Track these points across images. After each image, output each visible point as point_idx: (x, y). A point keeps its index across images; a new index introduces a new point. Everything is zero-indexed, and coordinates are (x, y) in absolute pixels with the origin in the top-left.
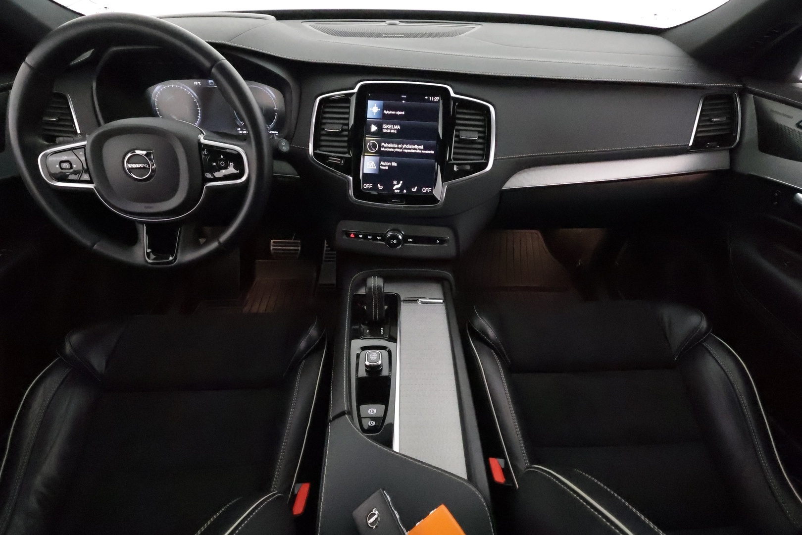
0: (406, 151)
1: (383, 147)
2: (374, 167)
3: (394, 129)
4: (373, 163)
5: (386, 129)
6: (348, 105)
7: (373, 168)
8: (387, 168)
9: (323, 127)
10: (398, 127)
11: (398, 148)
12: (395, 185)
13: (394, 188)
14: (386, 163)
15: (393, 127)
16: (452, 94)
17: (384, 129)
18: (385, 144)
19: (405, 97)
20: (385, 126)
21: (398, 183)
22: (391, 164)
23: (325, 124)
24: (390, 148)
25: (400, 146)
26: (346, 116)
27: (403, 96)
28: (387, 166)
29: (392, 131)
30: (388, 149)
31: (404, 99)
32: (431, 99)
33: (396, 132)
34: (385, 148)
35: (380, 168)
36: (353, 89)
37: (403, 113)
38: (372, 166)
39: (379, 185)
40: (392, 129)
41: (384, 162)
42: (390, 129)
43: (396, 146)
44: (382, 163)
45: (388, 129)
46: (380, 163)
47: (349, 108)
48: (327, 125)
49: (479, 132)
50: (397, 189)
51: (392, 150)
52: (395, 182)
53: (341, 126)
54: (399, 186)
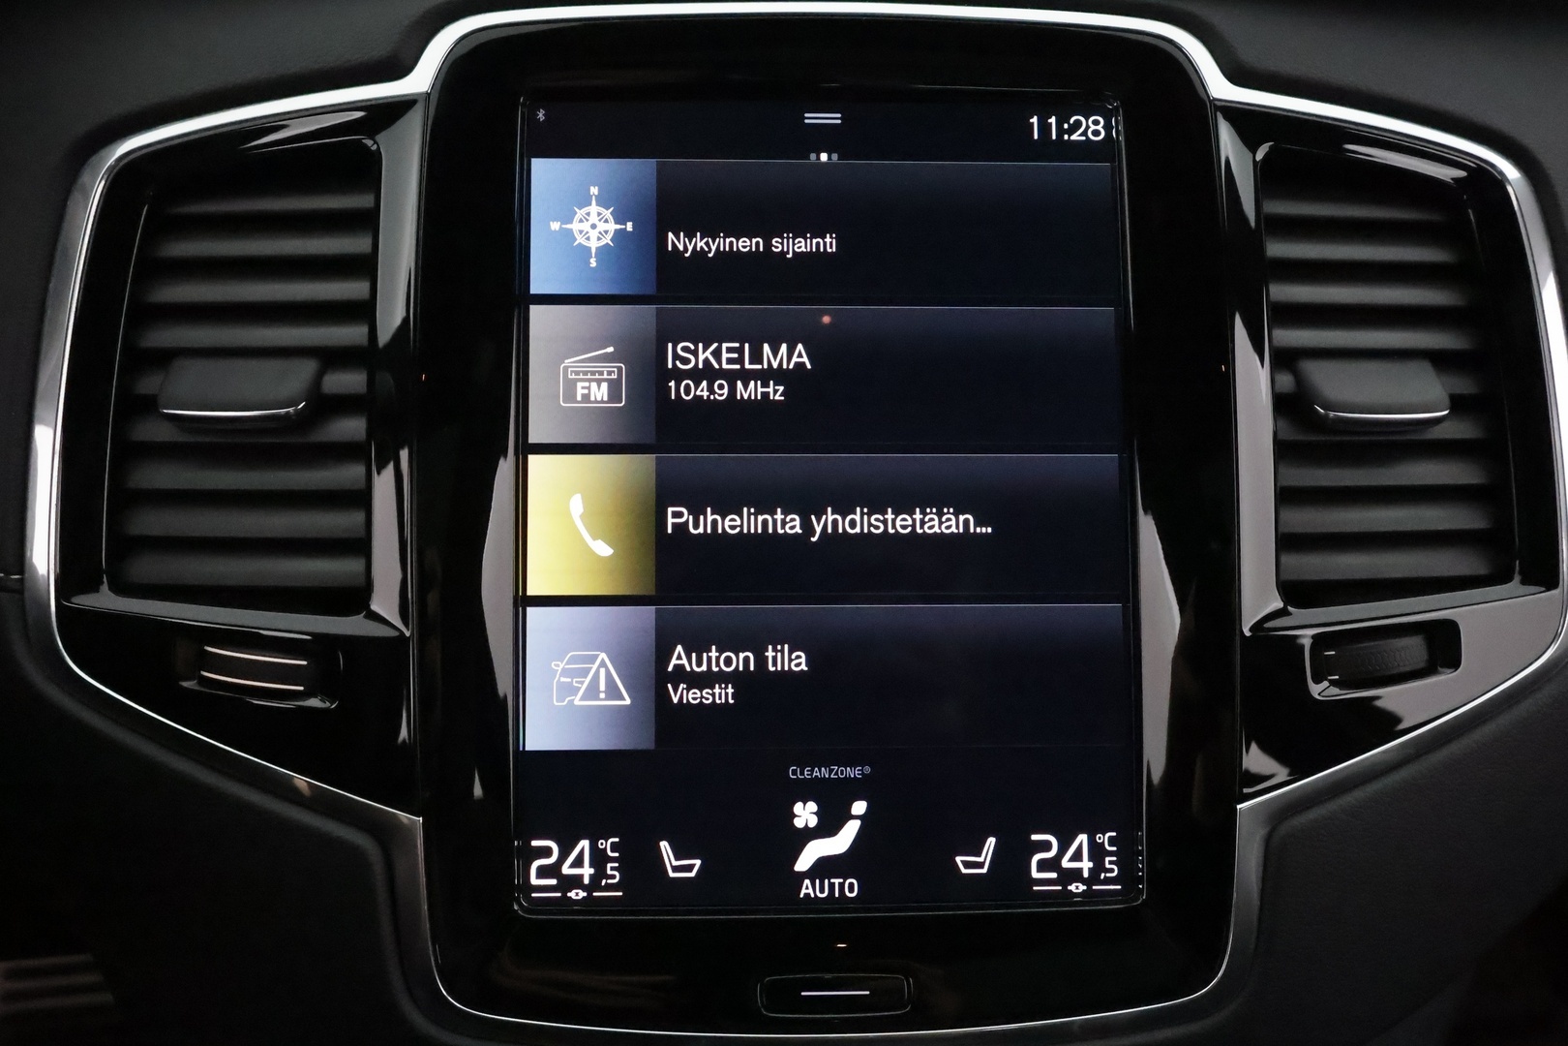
2: (613, 692)
3: (765, 376)
4: (603, 667)
5: (696, 375)
6: (361, 201)
7: (603, 702)
8: (723, 694)
9: (148, 384)
12: (808, 835)
13: (803, 863)
14: (715, 659)
15: (756, 357)
16: (1219, 87)
17: (680, 375)
18: (697, 512)
19: (833, 118)
20: (689, 353)
21: (828, 826)
22: (761, 661)
23: (165, 358)
26: (352, 289)
27: (812, 118)
28: (722, 678)
29: (753, 393)
31: (823, 138)
32: (1045, 128)
33: (776, 392)
35: (662, 697)
36: (399, 69)
37: (829, 243)
38: (592, 692)
39: (665, 846)
40: (746, 376)
41: (696, 647)
42: (731, 377)
44: (679, 658)
45: (708, 373)
46: (663, 653)
47: (368, 221)
48: (188, 376)
49: (1440, 360)
50: (825, 868)
52: (805, 814)
53: (308, 368)
54: (840, 842)
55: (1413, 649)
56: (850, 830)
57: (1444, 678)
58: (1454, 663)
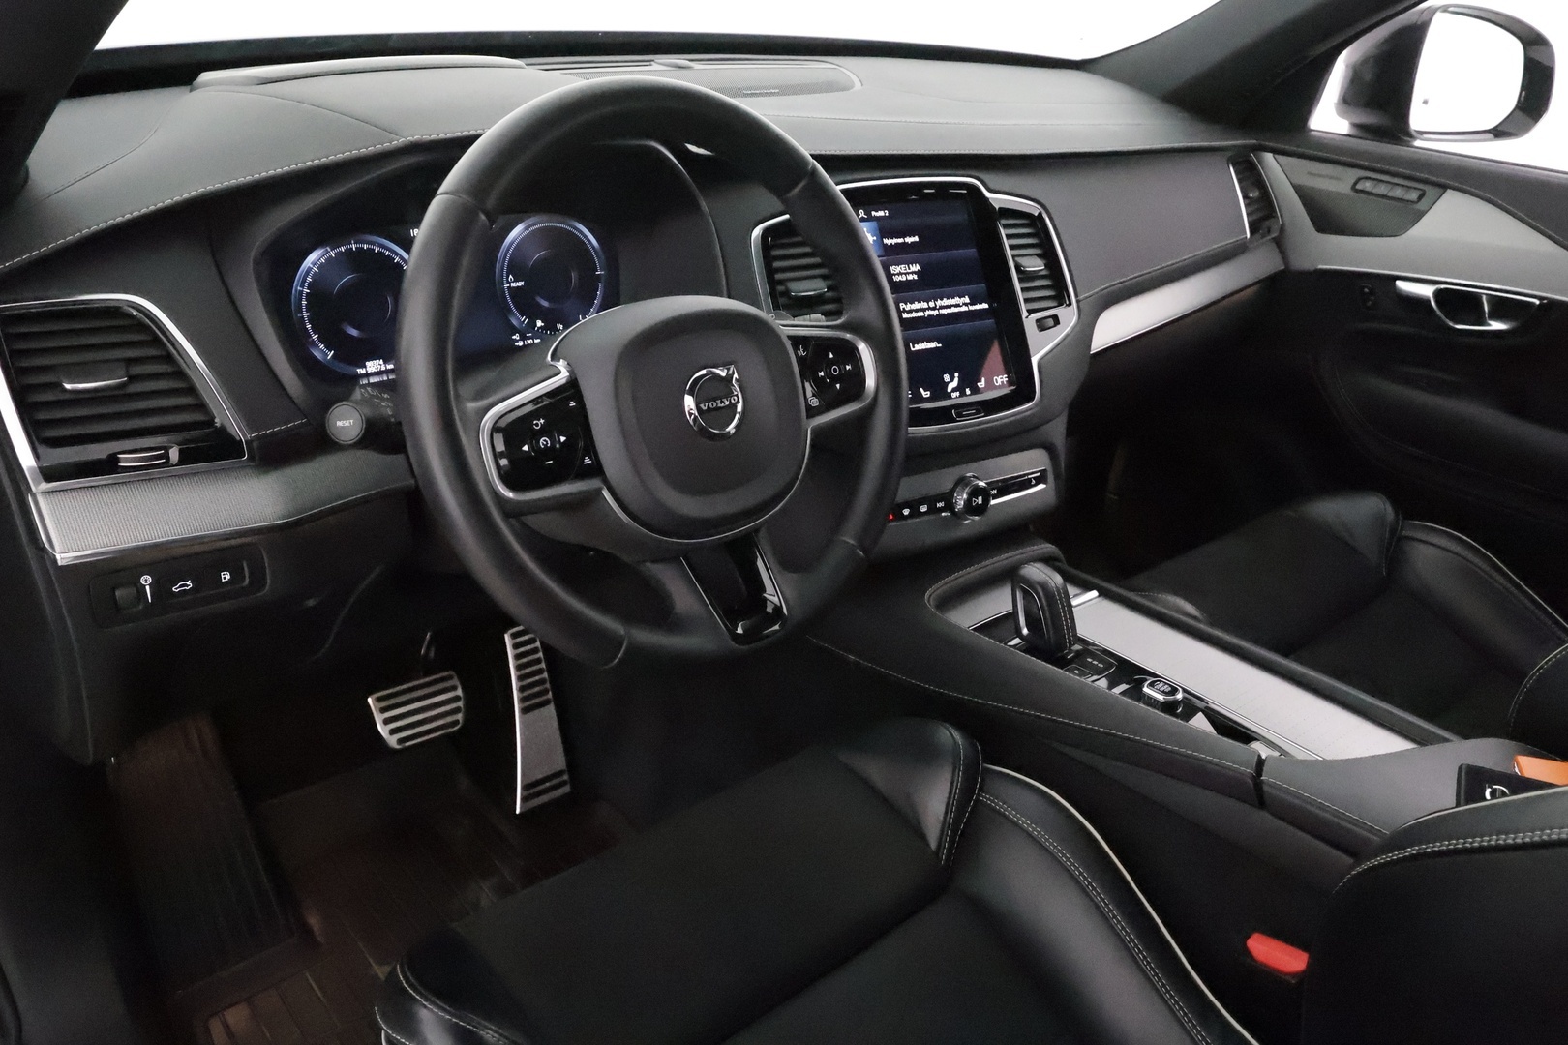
0: (945, 311)
1: (904, 311)
3: (912, 273)
5: (898, 274)
10: (916, 268)
11: (929, 308)
12: (949, 383)
13: (949, 390)
15: (909, 268)
16: (987, 194)
17: (895, 275)
18: (906, 304)
20: (892, 268)
21: (952, 380)
23: (789, 281)
24: (917, 311)
25: (932, 304)
29: (910, 277)
30: (914, 315)
33: (915, 277)
34: (910, 311)
37: (916, 239)
39: (921, 389)
40: (908, 273)
42: (905, 274)
43: (924, 305)
45: (900, 274)
49: (1040, 256)
50: (954, 390)
51: (921, 314)
52: (947, 378)
54: (955, 384)
55: (1051, 322)
56: (956, 380)
57: (1058, 326)
58: (1059, 324)
